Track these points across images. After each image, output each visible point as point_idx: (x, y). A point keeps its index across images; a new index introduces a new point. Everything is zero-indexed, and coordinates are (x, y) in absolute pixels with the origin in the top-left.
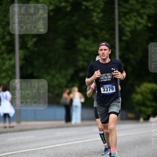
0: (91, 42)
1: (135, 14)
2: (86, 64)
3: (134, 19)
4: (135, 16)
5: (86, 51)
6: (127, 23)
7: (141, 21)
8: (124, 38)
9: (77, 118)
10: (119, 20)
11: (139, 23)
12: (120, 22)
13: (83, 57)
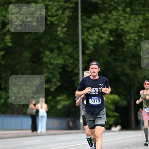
0: (55, 55)
1: (98, 29)
2: (51, 76)
3: (96, 33)
4: (97, 31)
5: (51, 64)
6: (90, 38)
7: (103, 35)
8: (87, 52)
9: (42, 128)
10: (83, 34)
11: (102, 38)
12: (83, 37)
13: (48, 69)
